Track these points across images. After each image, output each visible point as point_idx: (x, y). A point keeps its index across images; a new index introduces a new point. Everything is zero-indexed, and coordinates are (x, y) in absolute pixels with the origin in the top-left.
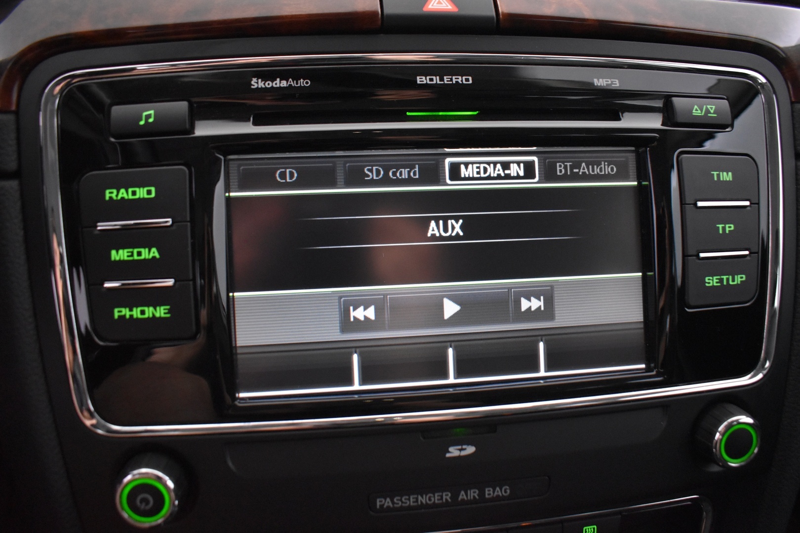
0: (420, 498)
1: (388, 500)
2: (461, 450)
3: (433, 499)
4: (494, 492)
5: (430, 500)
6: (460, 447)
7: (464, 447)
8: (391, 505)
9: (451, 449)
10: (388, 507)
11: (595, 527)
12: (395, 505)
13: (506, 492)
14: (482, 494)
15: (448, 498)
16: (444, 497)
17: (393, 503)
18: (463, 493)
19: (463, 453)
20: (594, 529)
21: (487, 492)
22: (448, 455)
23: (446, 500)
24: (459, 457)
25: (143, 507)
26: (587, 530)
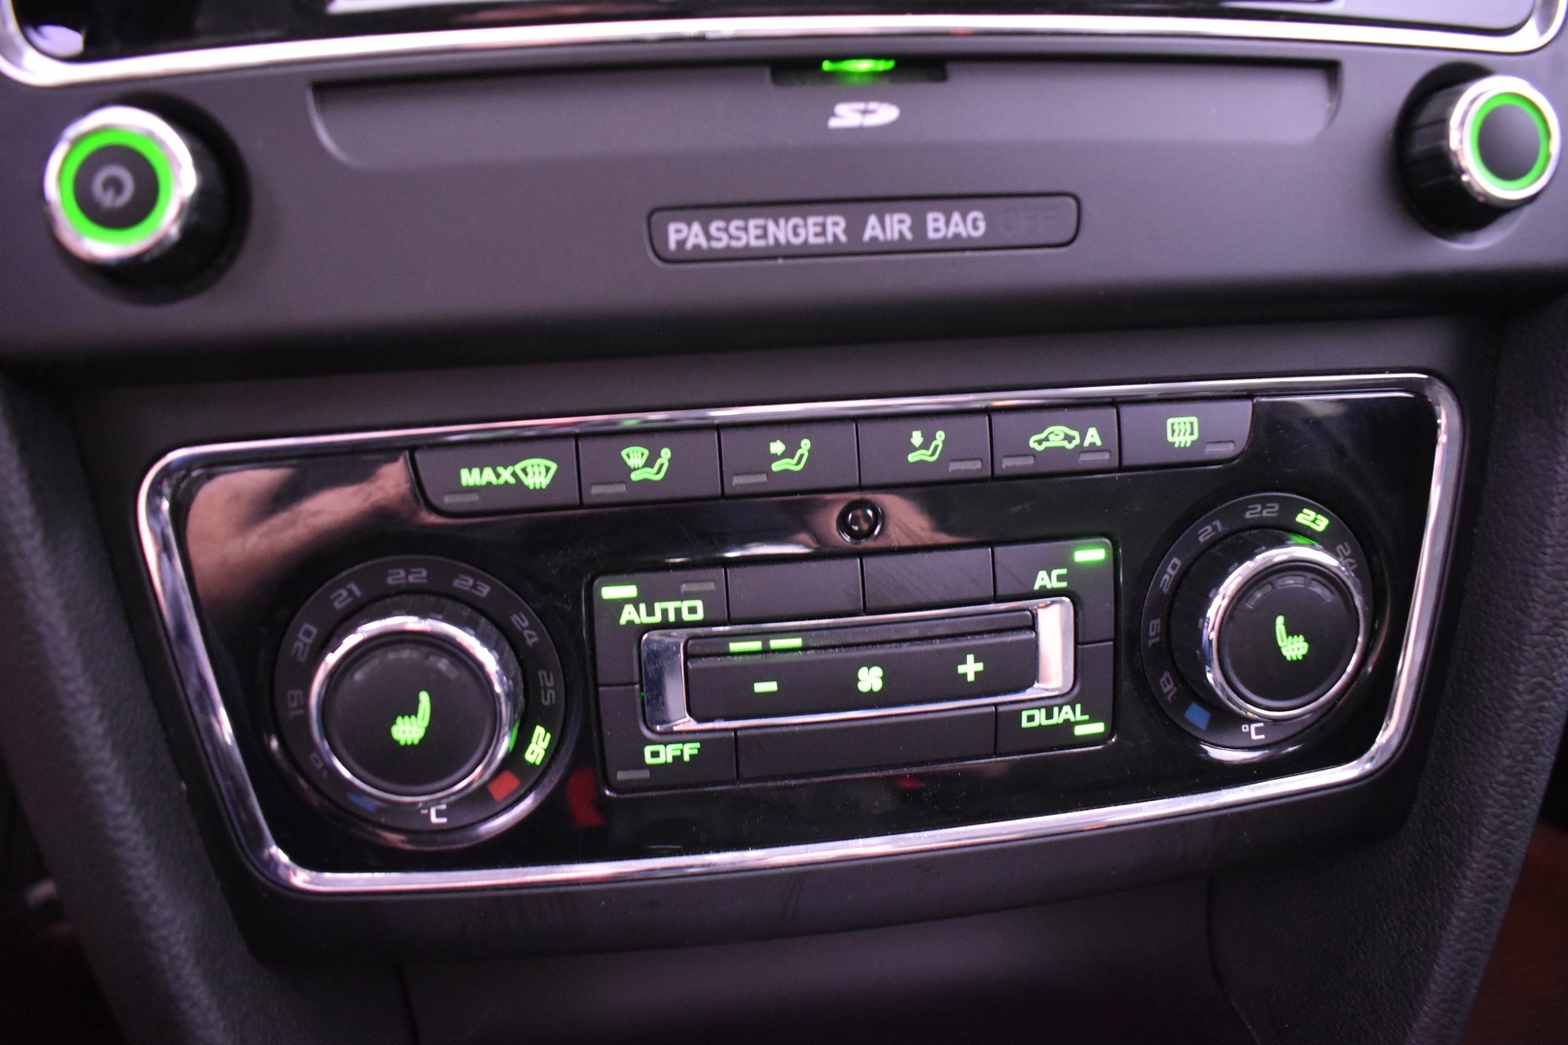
0: (771, 226)
1: (696, 227)
2: (865, 112)
3: (802, 231)
4: (947, 223)
5: (796, 234)
6: (861, 106)
7: (872, 106)
8: (703, 241)
9: (841, 109)
10: (697, 247)
11: (1195, 420)
12: (715, 244)
13: (976, 228)
14: (919, 227)
15: (840, 231)
16: (830, 230)
17: (709, 237)
18: (873, 220)
19: (870, 121)
20: (1192, 424)
21: (931, 225)
22: (834, 123)
23: (835, 236)
24: (860, 130)
25: (108, 200)
26: (1176, 427)
